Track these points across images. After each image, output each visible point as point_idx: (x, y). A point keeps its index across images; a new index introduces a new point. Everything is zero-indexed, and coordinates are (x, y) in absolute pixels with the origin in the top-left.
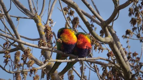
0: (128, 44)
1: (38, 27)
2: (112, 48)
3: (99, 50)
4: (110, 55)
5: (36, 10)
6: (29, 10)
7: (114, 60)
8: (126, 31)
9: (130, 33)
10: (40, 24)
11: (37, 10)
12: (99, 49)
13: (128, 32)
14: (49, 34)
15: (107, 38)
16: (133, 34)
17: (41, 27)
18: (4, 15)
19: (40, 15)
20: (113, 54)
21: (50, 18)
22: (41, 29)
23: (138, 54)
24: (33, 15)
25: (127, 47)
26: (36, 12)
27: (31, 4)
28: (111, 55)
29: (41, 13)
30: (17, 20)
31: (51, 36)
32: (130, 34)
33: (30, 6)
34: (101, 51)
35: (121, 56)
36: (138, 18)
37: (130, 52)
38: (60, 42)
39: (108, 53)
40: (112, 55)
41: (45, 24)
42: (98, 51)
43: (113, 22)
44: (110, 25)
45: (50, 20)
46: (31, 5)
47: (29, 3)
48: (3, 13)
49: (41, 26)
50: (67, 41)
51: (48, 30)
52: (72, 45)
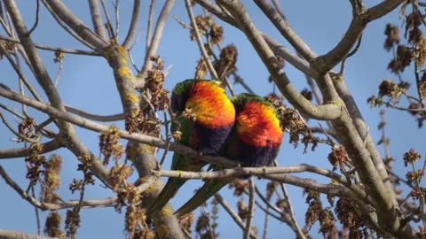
0: (383, 132)
1: (120, 80)
2: (344, 138)
3: (306, 145)
4: (337, 157)
5: (111, 29)
6: (92, 28)
7: (348, 174)
8: (380, 84)
9: (393, 90)
10: (124, 72)
11: (114, 29)
12: (306, 141)
13: (385, 89)
14: (159, 95)
15: (330, 107)
16: (400, 93)
17: (128, 81)
18: (17, 42)
19: (124, 45)
20: (347, 155)
21: (154, 53)
22: (127, 86)
23: (419, 157)
24: (105, 45)
25: (381, 142)
26: (113, 34)
27: (99, 11)
28: (340, 160)
29: (127, 38)
30: (56, 61)
31: (164, 101)
32: (393, 93)
33: (94, 18)
34: (310, 145)
35: (371, 163)
36: (418, 48)
37: (389, 157)
38: (191, 118)
39: (330, 151)
40: (343, 159)
41: (140, 70)
42: (301, 145)
43: (343, 62)
44: (336, 70)
45: (153, 59)
46: (97, 16)
47: (92, 8)
48: (15, 37)
49: (128, 76)
50: (209, 119)
51: (157, 83)
52: (223, 130)
